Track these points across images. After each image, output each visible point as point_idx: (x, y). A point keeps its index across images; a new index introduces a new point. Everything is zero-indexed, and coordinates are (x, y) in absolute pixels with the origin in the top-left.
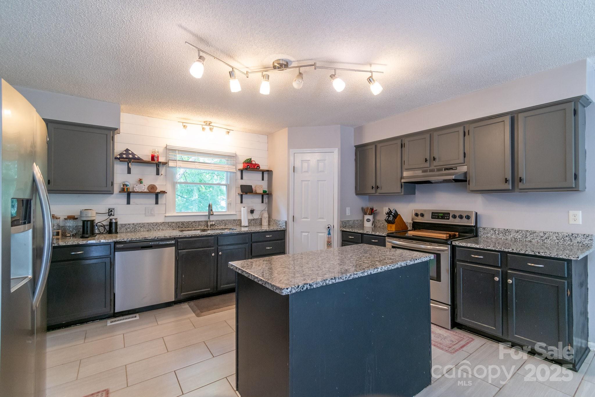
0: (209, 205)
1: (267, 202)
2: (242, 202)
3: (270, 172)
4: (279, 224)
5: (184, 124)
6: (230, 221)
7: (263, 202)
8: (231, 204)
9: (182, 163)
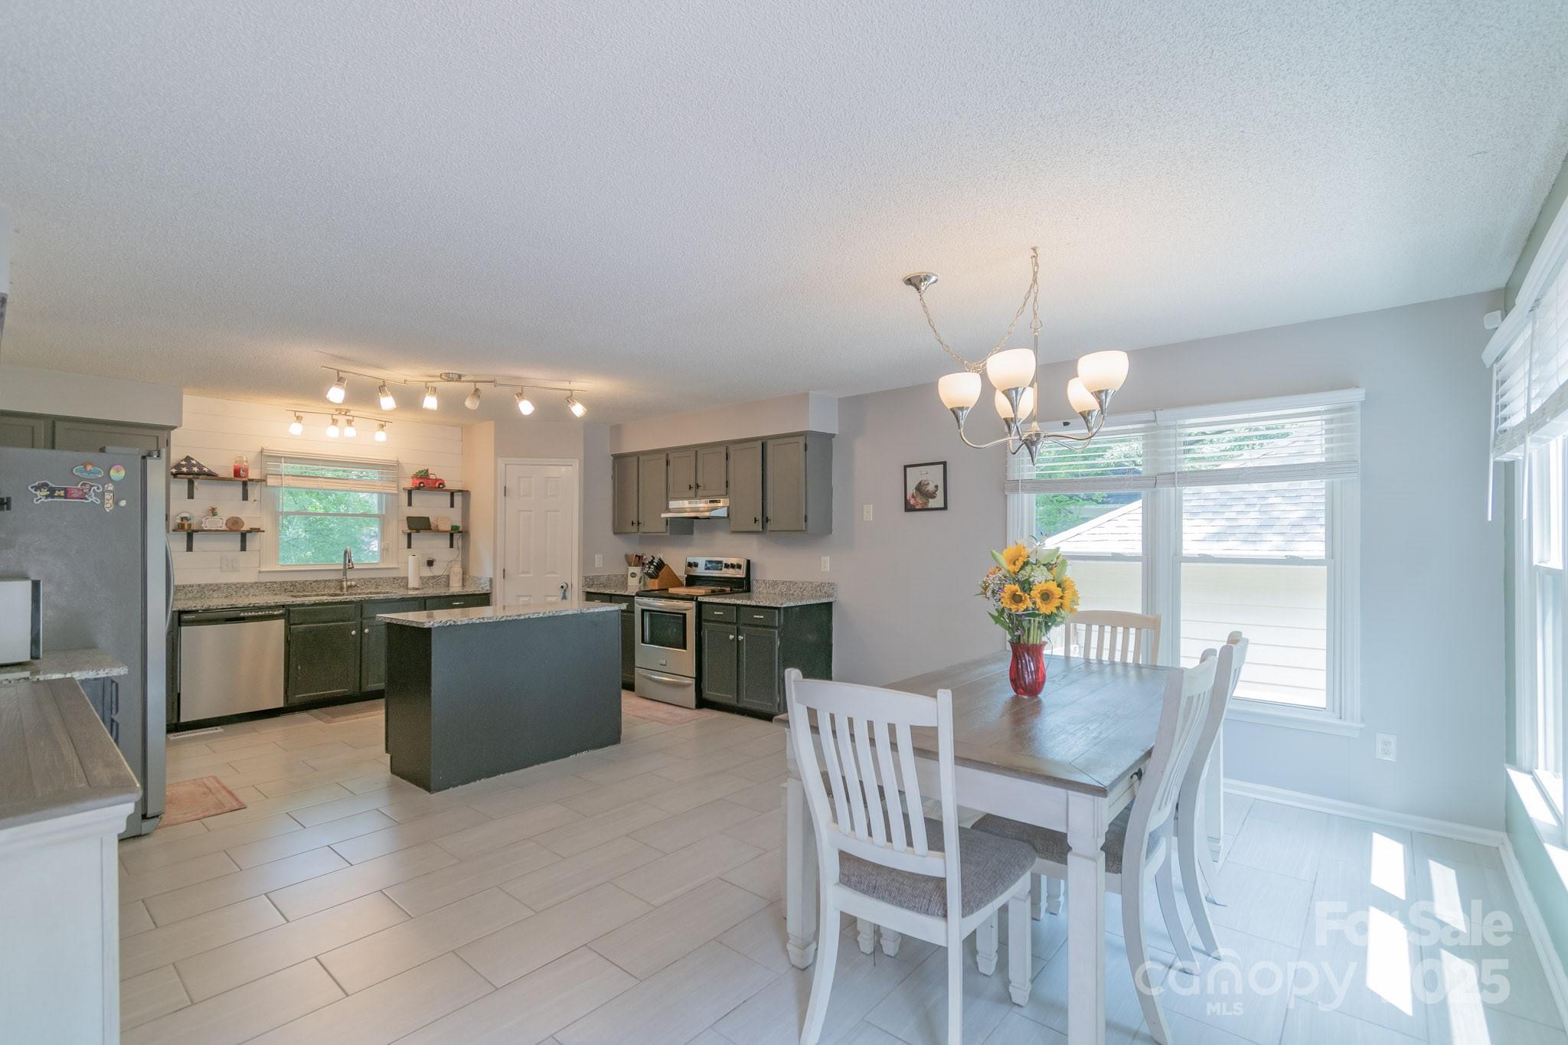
0: (346, 552)
1: (460, 545)
2: (409, 546)
3: (465, 493)
4: (480, 584)
5: (297, 414)
6: (386, 580)
7: (452, 546)
8: (387, 550)
9: (293, 479)
